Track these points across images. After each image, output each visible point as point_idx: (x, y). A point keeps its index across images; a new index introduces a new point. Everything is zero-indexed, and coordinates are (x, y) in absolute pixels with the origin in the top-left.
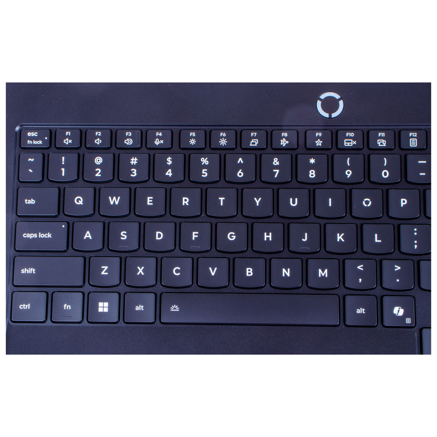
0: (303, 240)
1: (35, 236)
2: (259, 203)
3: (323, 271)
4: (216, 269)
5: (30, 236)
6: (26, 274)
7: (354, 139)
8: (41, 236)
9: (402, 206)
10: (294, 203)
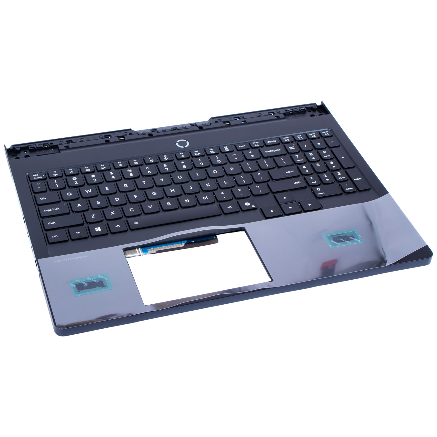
0: (190, 189)
1: (51, 210)
3: (205, 198)
5: (48, 210)
6: (51, 225)
8: (54, 209)
9: (231, 170)
10: (180, 177)
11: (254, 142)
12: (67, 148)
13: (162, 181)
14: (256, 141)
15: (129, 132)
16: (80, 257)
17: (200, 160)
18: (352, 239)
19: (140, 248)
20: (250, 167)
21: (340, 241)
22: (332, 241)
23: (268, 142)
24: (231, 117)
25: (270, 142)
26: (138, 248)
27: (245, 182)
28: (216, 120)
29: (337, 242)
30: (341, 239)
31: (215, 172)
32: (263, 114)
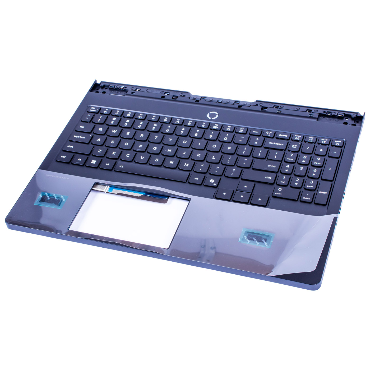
0: (183, 154)
1: (79, 137)
2: (171, 140)
3: (187, 164)
4: (144, 157)
5: (76, 137)
6: (69, 148)
7: (217, 126)
8: (81, 137)
9: (228, 149)
10: (185, 142)
11: (268, 131)
12: (132, 94)
13: (170, 141)
14: (270, 131)
15: (184, 94)
16: (64, 178)
17: (213, 133)
18: (263, 242)
19: (110, 186)
20: (244, 151)
21: (252, 239)
22: (245, 237)
23: (280, 135)
24: (273, 104)
25: (282, 135)
26: (108, 186)
27: (228, 162)
28: (258, 103)
29: (248, 239)
30: (254, 238)
31: (214, 146)
32: (301, 109)
